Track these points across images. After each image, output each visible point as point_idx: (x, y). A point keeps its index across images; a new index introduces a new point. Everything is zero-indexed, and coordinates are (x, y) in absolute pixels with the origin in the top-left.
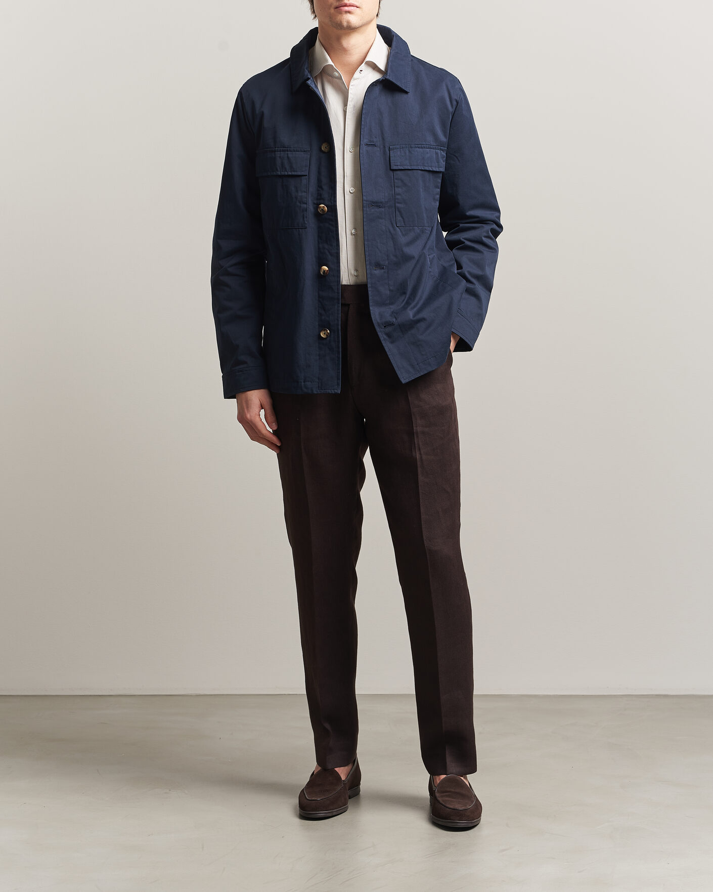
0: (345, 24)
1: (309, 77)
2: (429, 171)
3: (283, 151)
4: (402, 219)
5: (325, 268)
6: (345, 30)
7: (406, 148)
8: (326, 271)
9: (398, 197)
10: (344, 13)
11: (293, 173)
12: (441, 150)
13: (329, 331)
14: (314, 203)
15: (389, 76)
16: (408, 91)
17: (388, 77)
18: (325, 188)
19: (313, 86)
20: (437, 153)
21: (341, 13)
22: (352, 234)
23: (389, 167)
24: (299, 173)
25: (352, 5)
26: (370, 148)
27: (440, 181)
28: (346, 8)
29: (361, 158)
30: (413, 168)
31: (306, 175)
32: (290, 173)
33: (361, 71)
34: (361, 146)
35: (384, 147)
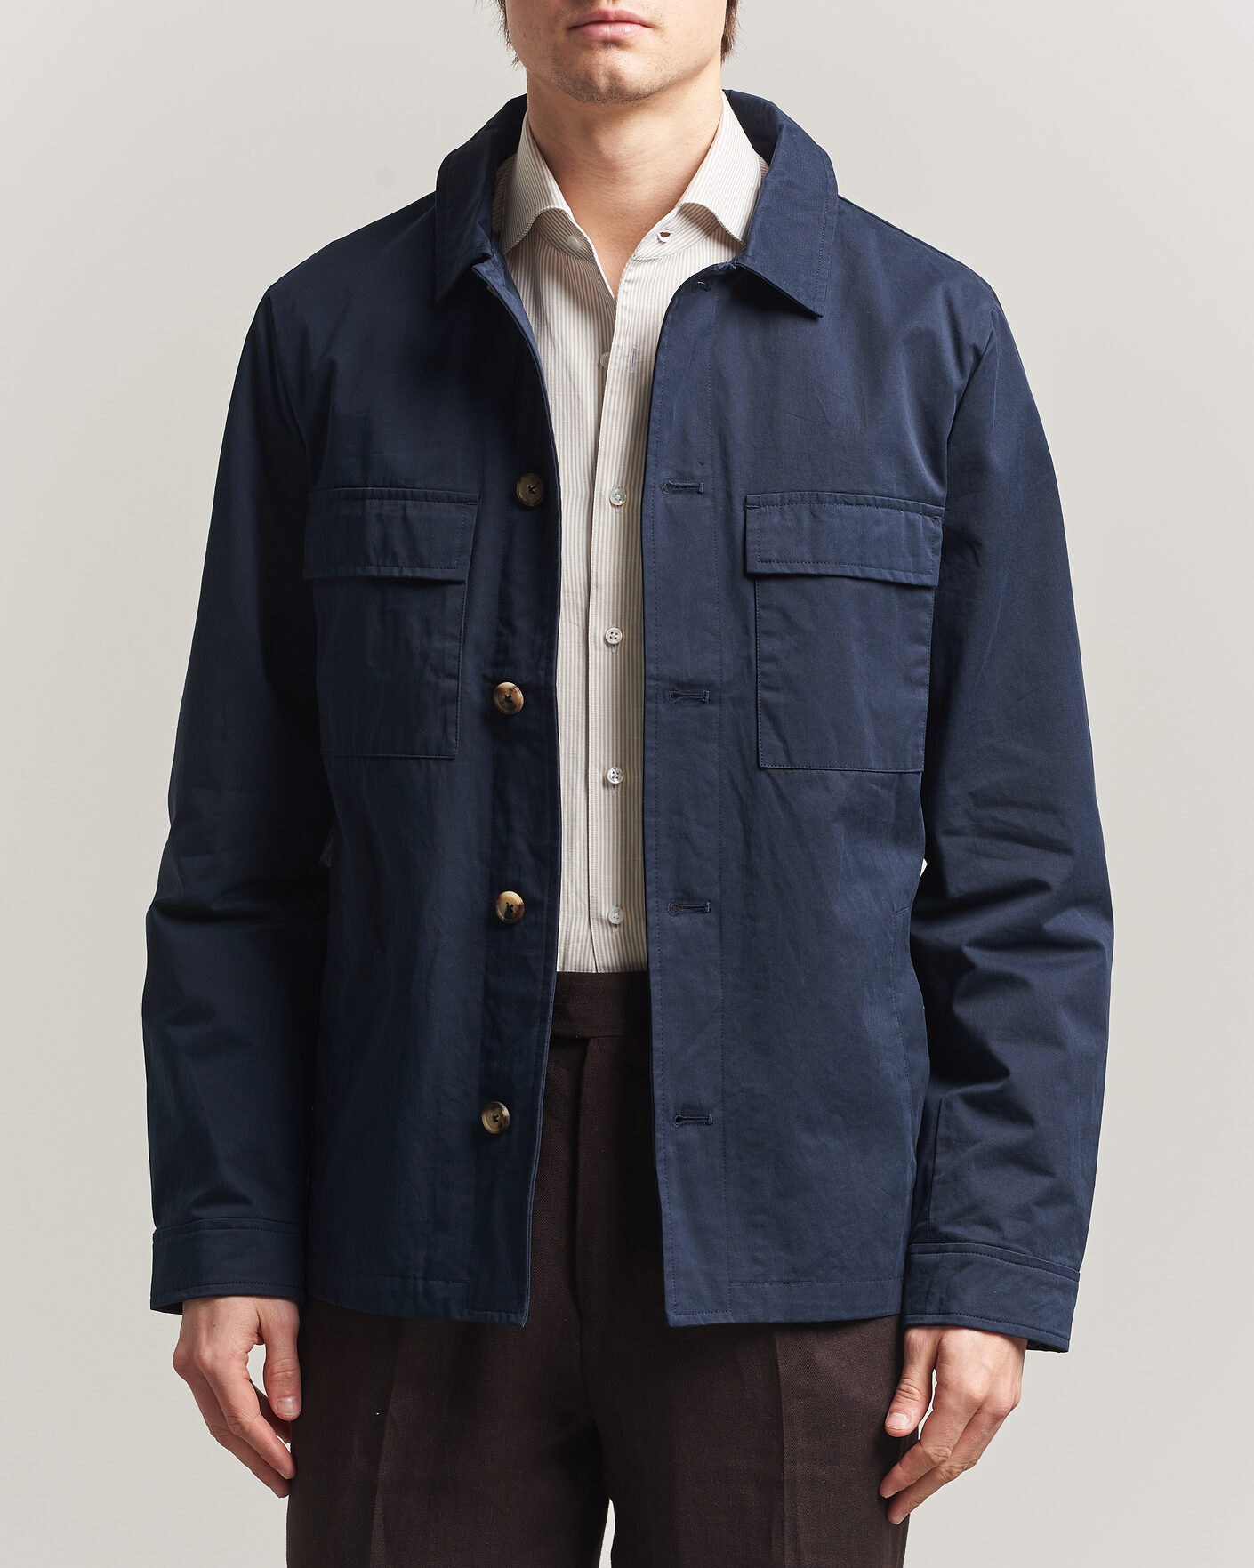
0: (603, 82)
1: (489, 251)
2: (885, 583)
3: (390, 496)
4: (780, 744)
5: (513, 897)
6: (604, 102)
7: (803, 501)
8: (514, 909)
9: (767, 667)
10: (598, 45)
11: (419, 573)
12: (926, 513)
13: (506, 1112)
14: (485, 677)
15: (753, 259)
16: (818, 311)
17: (748, 263)
18: (522, 625)
19: (497, 282)
20: (911, 525)
21: (588, 46)
22: (606, 783)
23: (740, 565)
24: (439, 574)
25: (625, 17)
26: (679, 500)
27: (927, 618)
28: (607, 30)
29: (648, 534)
30: (823, 571)
31: (461, 582)
32: (407, 573)
33: (665, 235)
34: (648, 492)
35: (729, 496)
